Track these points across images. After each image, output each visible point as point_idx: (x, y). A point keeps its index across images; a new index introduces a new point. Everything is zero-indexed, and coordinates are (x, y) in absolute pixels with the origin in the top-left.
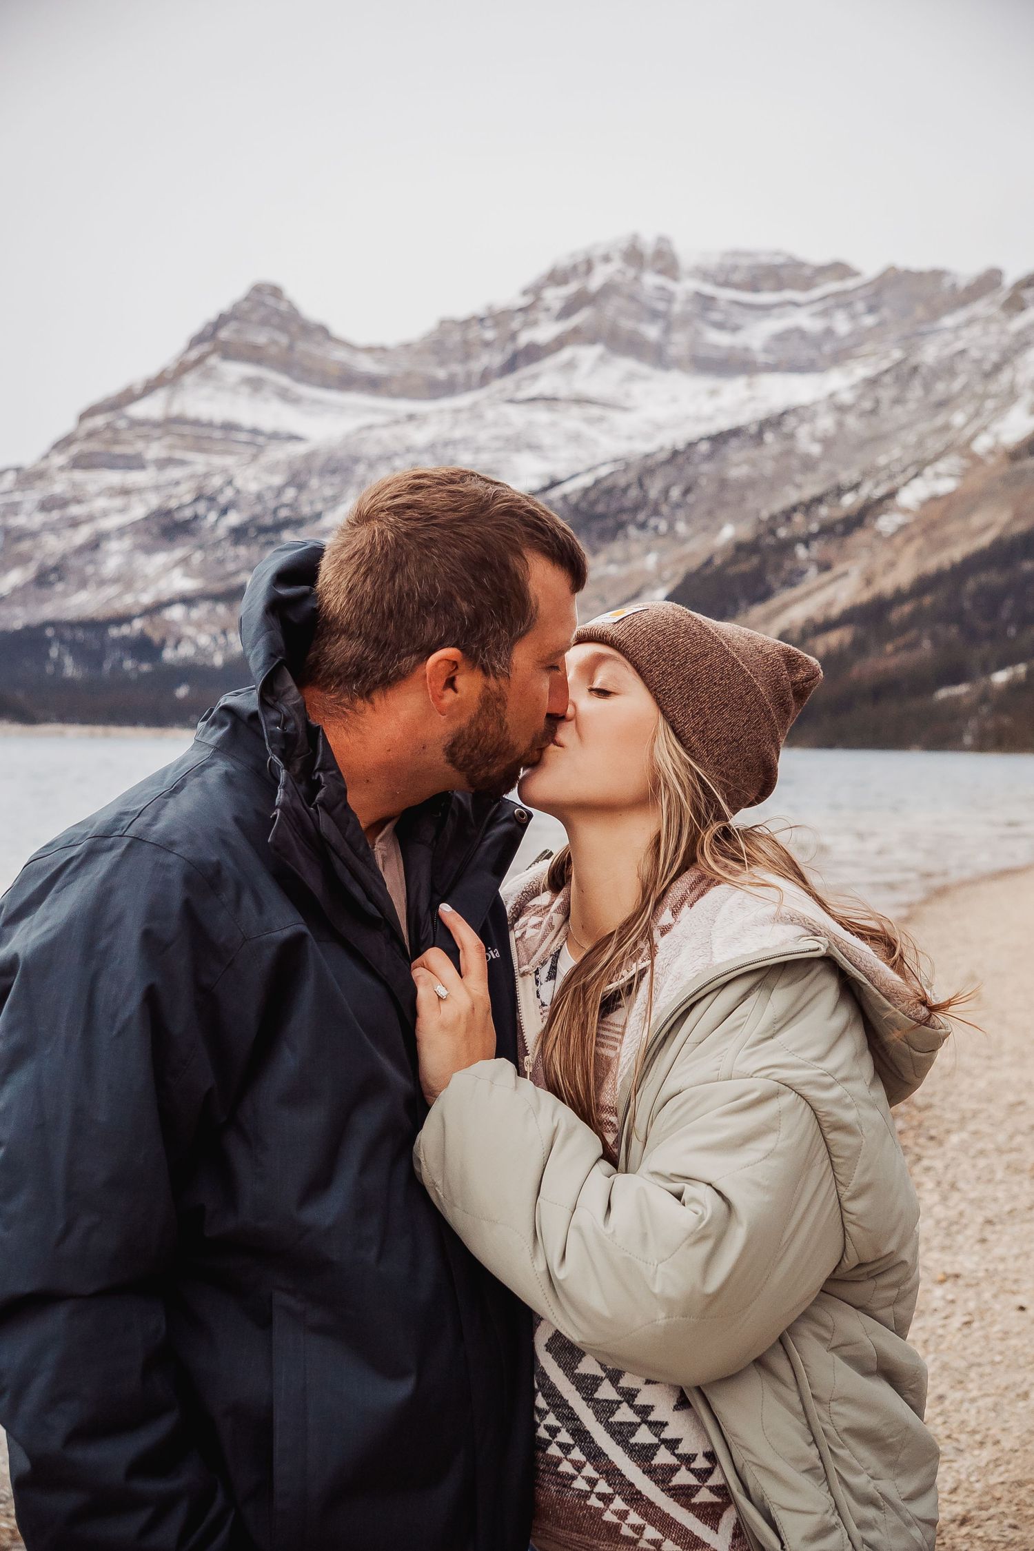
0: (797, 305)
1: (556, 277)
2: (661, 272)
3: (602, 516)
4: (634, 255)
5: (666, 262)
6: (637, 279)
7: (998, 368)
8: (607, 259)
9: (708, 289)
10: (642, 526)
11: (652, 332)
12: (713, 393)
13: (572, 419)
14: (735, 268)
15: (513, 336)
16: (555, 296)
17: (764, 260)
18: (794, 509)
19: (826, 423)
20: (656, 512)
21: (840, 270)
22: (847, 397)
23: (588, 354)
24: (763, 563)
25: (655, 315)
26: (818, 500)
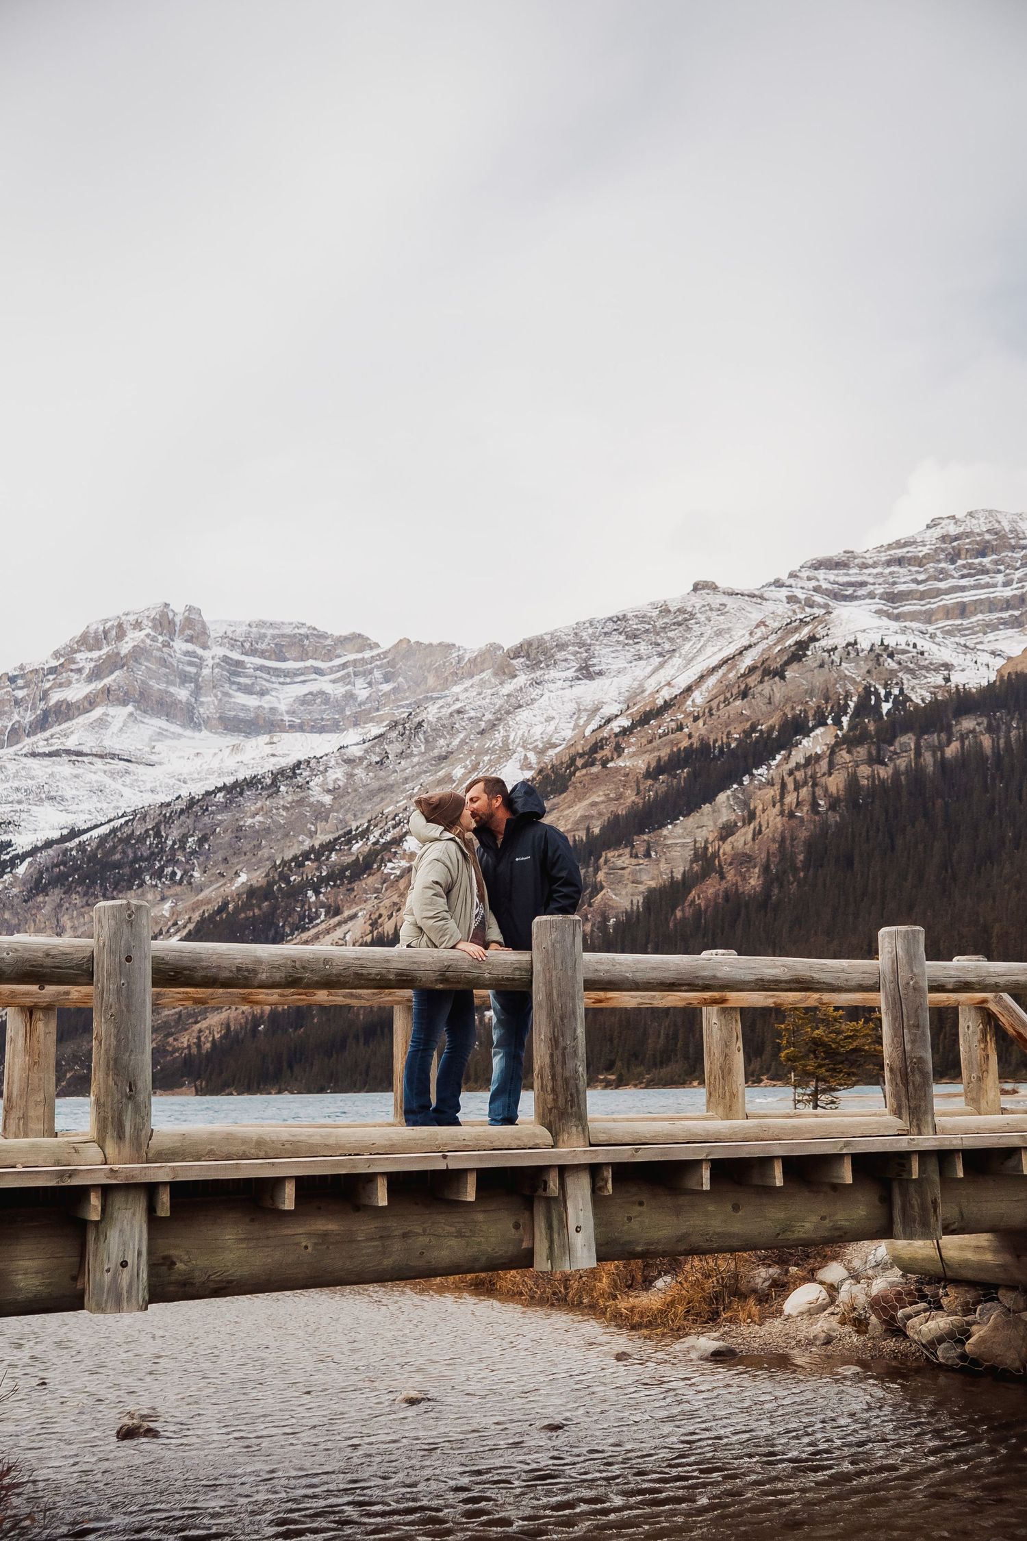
0: (319, 672)
1: (88, 641)
2: (190, 640)
3: (118, 865)
4: (164, 623)
5: (194, 629)
6: (166, 645)
7: (493, 726)
8: (137, 625)
9: (236, 655)
10: (159, 874)
11: (183, 694)
12: (236, 748)
13: (95, 773)
14: (262, 637)
15: (45, 696)
16: (86, 660)
17: (288, 630)
18: (306, 855)
19: (337, 775)
20: (173, 861)
21: (359, 641)
22: (357, 751)
23: (119, 713)
24: (274, 908)
25: (185, 678)
26: (329, 847)
